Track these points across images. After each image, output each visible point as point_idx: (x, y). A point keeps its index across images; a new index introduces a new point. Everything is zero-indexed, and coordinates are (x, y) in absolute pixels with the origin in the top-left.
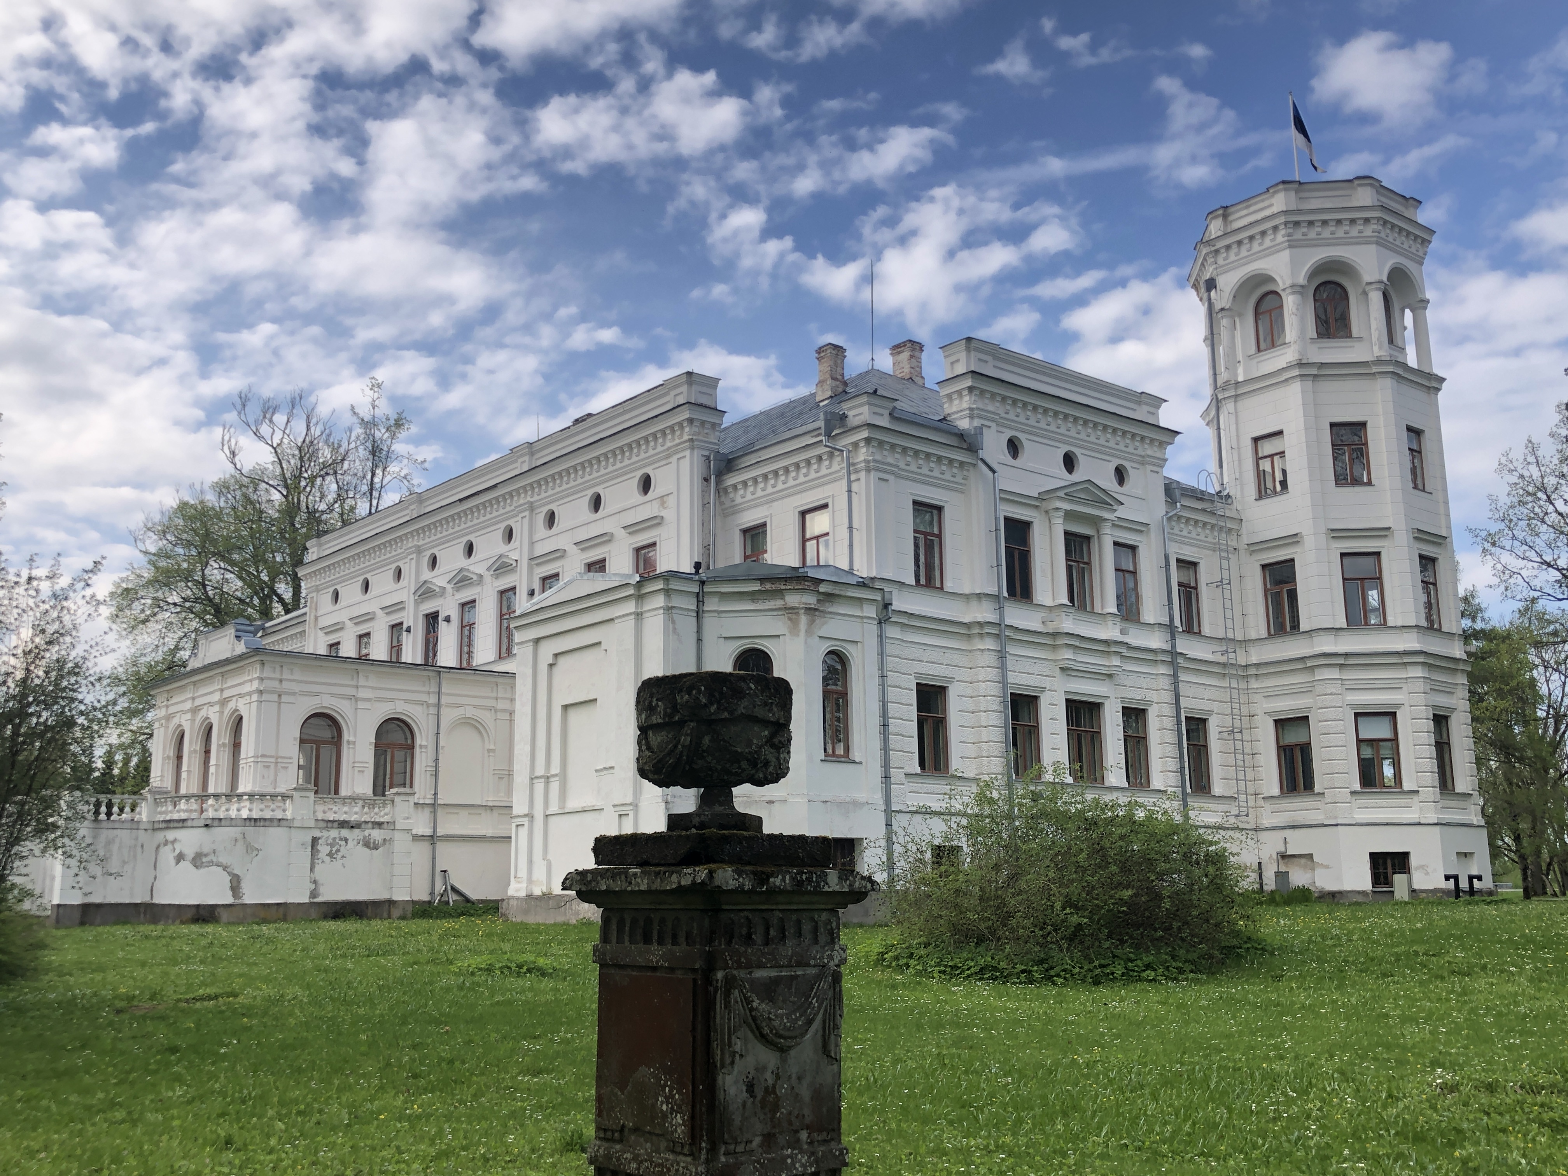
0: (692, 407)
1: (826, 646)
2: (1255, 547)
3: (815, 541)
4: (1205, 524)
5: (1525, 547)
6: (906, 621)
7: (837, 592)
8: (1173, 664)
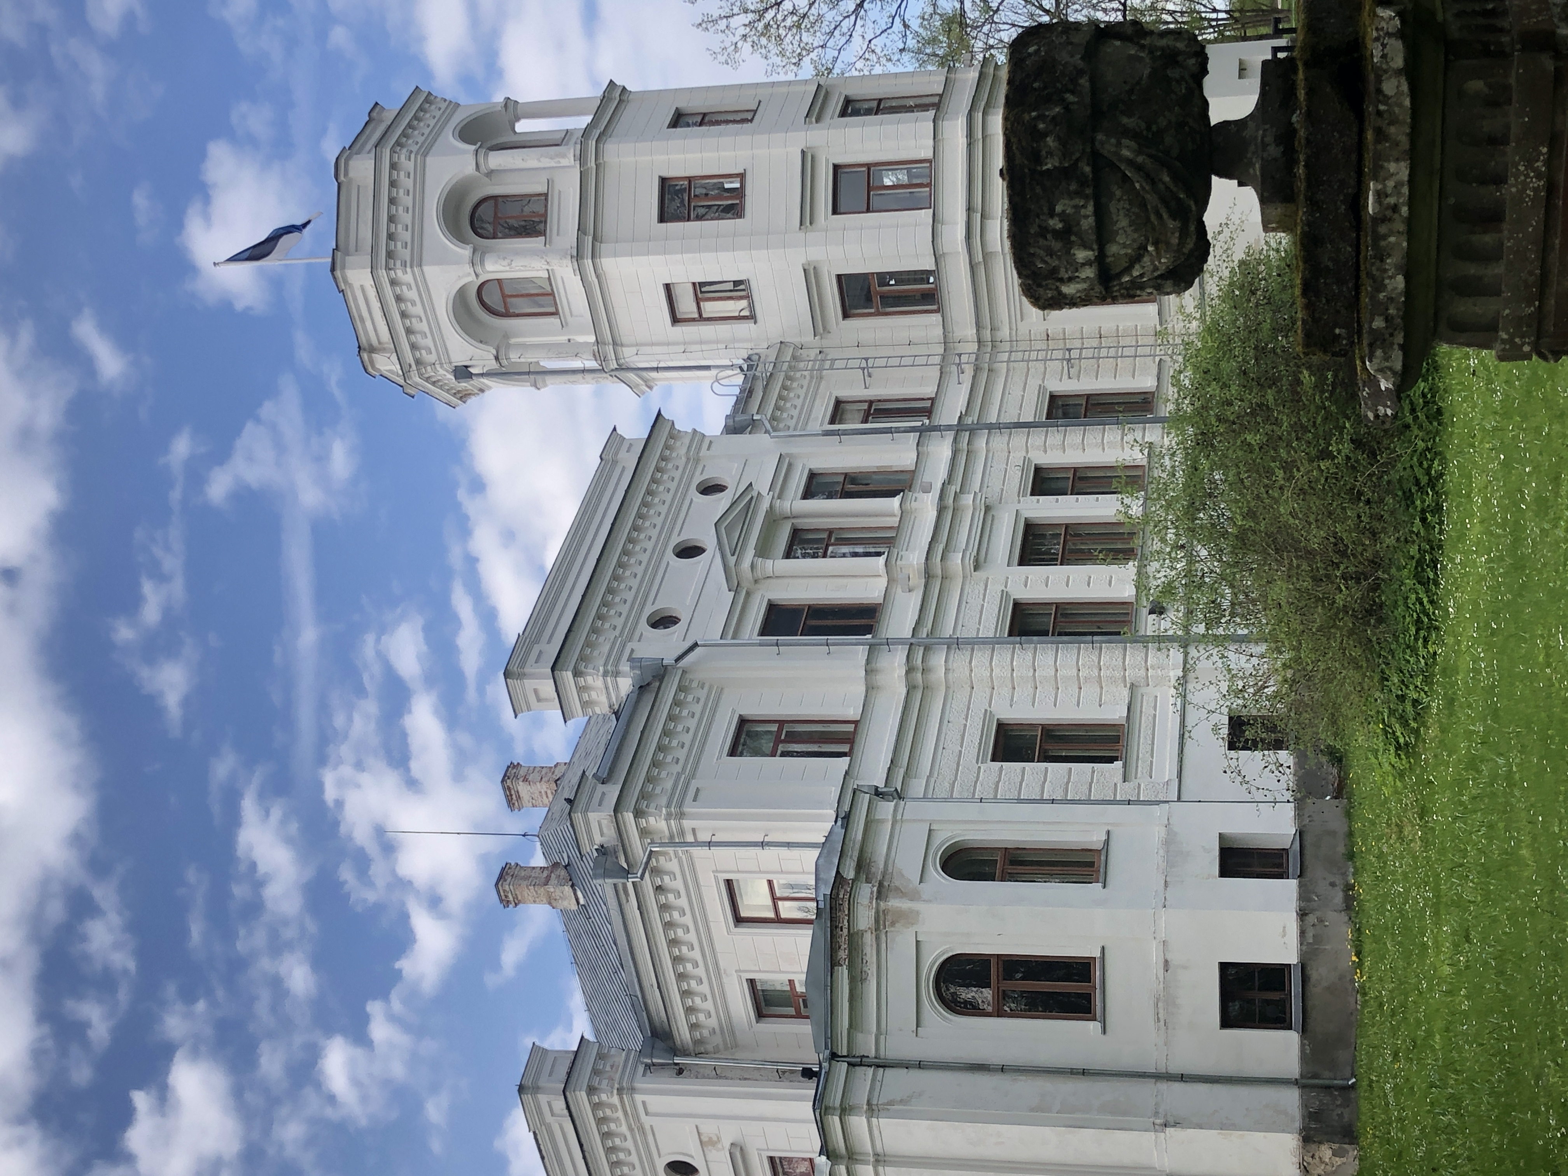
0: (571, 1087)
1: (937, 877)
2: (819, 326)
3: (780, 903)
4: (784, 387)
5: (837, 33)
6: (902, 771)
7: (856, 854)
8: (973, 430)
